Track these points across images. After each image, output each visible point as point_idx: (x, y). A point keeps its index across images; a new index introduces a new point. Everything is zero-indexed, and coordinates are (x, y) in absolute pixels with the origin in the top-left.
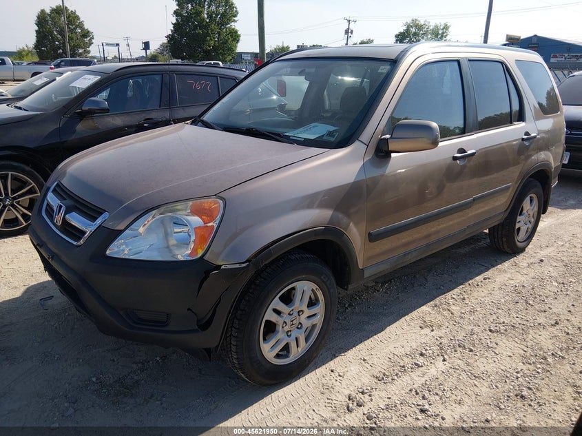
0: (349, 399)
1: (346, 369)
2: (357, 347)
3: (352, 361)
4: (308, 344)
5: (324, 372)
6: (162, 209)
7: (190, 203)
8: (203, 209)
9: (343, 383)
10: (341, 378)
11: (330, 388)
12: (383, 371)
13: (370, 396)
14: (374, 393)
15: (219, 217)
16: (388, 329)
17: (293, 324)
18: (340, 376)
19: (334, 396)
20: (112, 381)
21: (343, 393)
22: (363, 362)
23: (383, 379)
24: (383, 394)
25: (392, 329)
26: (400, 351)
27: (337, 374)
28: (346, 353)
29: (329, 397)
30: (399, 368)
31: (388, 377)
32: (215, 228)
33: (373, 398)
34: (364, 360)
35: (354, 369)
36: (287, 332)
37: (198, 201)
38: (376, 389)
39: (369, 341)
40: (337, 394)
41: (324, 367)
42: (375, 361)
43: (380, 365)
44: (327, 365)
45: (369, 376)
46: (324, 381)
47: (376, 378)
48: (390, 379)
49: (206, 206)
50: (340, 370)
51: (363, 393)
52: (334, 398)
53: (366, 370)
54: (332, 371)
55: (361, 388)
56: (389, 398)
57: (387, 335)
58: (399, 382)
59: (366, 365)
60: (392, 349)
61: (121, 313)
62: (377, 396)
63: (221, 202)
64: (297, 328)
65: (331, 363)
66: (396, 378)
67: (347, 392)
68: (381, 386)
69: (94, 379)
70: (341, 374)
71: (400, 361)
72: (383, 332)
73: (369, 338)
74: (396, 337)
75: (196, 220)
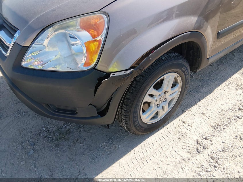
0: (198, 143)
1: (192, 121)
2: (197, 104)
3: (196, 114)
4: (169, 108)
5: (178, 123)
6: (56, 26)
7: (79, 20)
8: (90, 24)
9: (192, 131)
10: (190, 127)
11: (184, 135)
12: (217, 122)
13: (211, 141)
14: (213, 139)
15: (104, 32)
16: (216, 91)
17: (161, 100)
18: (189, 126)
19: (187, 140)
20: (54, 130)
21: (192, 138)
22: (203, 115)
23: (217, 128)
24: (219, 139)
25: (218, 91)
26: (226, 107)
27: (187, 125)
28: (191, 109)
29: (184, 141)
30: (227, 119)
31: (220, 126)
32: (102, 41)
33: (213, 142)
34: (203, 114)
35: (198, 120)
36: (157, 105)
37: (85, 18)
38: (214, 136)
39: (204, 100)
40: (189, 139)
41: (178, 119)
42: (211, 114)
43: (215, 118)
44: (180, 117)
45: (207, 125)
46: (180, 130)
47: (213, 127)
48: (222, 128)
49: (92, 22)
50: (189, 121)
51: (206, 139)
52: (187, 142)
53: (205, 121)
54: (183, 122)
55: (204, 135)
56: (224, 142)
57: (215, 95)
58: (228, 130)
59: (205, 117)
60: (220, 106)
61: (44, 105)
62: (215, 141)
63: (105, 17)
64: (164, 101)
65: (182, 116)
66: (225, 127)
67: (195, 138)
68: (217, 133)
69: (44, 129)
70: (190, 124)
71: (226, 114)
72: (212, 94)
73: (204, 98)
74: (222, 96)
75: (85, 35)
